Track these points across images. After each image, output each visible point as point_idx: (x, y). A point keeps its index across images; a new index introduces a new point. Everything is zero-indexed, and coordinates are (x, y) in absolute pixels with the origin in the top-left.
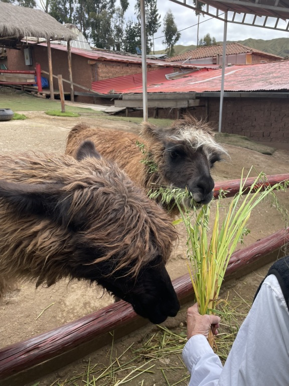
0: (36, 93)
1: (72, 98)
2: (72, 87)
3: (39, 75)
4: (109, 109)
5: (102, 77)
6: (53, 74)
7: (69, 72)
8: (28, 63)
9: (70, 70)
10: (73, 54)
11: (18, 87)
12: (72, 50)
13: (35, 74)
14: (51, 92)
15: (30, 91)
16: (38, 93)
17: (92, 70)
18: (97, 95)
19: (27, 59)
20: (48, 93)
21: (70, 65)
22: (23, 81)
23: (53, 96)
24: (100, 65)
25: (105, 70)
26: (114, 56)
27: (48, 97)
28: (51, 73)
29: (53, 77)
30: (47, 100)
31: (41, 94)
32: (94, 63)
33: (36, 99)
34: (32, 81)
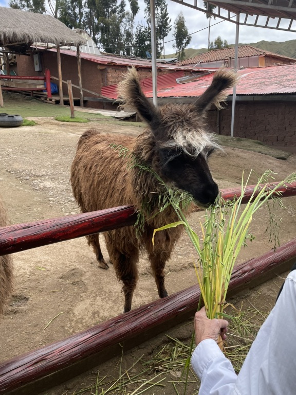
0: (46, 99)
1: (82, 103)
2: (82, 93)
3: (48, 81)
4: (119, 114)
5: (111, 82)
6: (63, 79)
7: (78, 77)
8: (37, 68)
9: (80, 75)
10: (83, 59)
11: (27, 93)
12: (82, 56)
13: (45, 80)
14: (60, 97)
15: (40, 97)
16: (48, 99)
17: (102, 75)
18: (106, 100)
19: (37, 65)
20: (57, 98)
21: (79, 71)
22: (33, 87)
23: (62, 102)
24: (109, 70)
25: (114, 75)
26: (123, 61)
27: (57, 102)
28: (61, 79)
29: (63, 83)
30: (57, 106)
31: (51, 100)
32: (104, 68)
33: (45, 105)
34: (42, 87)
